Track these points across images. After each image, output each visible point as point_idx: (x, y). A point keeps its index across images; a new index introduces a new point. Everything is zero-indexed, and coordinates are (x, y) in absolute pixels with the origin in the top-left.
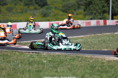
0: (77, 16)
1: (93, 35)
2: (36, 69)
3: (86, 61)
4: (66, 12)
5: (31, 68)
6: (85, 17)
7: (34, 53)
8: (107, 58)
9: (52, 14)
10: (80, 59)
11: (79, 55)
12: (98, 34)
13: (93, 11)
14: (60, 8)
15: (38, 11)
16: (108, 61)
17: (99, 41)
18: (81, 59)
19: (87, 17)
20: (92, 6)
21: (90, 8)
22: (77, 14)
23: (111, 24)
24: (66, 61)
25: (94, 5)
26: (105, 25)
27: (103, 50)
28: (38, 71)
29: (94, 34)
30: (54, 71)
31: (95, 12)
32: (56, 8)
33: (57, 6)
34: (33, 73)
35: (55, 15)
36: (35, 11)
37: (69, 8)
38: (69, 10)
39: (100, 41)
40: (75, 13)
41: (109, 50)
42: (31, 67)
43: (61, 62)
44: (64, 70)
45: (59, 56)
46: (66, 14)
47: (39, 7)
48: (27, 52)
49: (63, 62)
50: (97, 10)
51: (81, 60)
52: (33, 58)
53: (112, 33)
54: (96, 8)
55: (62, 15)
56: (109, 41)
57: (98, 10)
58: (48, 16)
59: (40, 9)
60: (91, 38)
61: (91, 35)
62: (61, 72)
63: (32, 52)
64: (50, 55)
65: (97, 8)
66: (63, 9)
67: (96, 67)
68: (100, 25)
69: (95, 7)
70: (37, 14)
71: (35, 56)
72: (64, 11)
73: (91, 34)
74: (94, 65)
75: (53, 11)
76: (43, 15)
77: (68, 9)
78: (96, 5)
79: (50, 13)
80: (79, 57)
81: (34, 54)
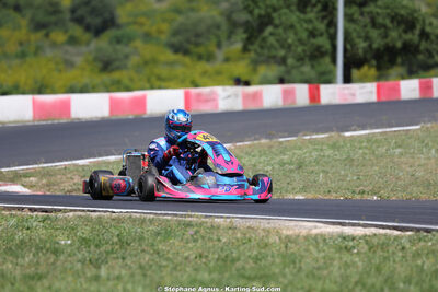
0: (226, 66)
1: (263, 141)
2: (28, 271)
3: (210, 239)
4: (186, 52)
5: (10, 266)
6: (255, 70)
7: (35, 210)
8: (288, 228)
9: (134, 60)
10: (191, 231)
11: (191, 216)
12: (281, 140)
13: (276, 49)
14: (164, 38)
15: (84, 49)
16: (287, 237)
17: (282, 164)
18: (196, 233)
19: (263, 70)
20: (271, 34)
21: (264, 40)
22: (227, 60)
23: (337, 100)
24: (141, 239)
25: (280, 30)
26: (312, 104)
27: (291, 196)
28: (32, 278)
29: (269, 136)
30: (89, 275)
31: (282, 53)
32: (147, 37)
33: (154, 29)
34: (13, 284)
35: (146, 63)
36: (71, 49)
37: (198, 35)
38: (197, 45)
39: (284, 164)
40: (220, 55)
41: (310, 196)
42: (12, 262)
43: (123, 243)
44: (123, 272)
45: (119, 221)
46: (187, 60)
47: (87, 36)
48: (14, 208)
49: (129, 244)
50: (290, 46)
51: (192, 236)
52: (28, 229)
53: (333, 134)
54: (286, 40)
55: (171, 64)
56: (317, 162)
57: (293, 48)
58: (118, 68)
59: (88, 44)
60: (256, 152)
61: (256, 142)
62: (108, 279)
63: (30, 209)
64: (88, 220)
65: (290, 41)
66: (175, 40)
67: (238, 259)
68: (294, 101)
69: (284, 36)
70: (79, 60)
71: (35, 224)
72: (177, 49)
73: (255, 139)
74: (234, 255)
75: (136, 48)
76: (100, 65)
77: (193, 39)
78: (285, 30)
79: (127, 57)
80: (189, 225)
81: (36, 213)
